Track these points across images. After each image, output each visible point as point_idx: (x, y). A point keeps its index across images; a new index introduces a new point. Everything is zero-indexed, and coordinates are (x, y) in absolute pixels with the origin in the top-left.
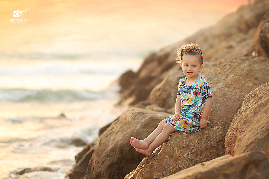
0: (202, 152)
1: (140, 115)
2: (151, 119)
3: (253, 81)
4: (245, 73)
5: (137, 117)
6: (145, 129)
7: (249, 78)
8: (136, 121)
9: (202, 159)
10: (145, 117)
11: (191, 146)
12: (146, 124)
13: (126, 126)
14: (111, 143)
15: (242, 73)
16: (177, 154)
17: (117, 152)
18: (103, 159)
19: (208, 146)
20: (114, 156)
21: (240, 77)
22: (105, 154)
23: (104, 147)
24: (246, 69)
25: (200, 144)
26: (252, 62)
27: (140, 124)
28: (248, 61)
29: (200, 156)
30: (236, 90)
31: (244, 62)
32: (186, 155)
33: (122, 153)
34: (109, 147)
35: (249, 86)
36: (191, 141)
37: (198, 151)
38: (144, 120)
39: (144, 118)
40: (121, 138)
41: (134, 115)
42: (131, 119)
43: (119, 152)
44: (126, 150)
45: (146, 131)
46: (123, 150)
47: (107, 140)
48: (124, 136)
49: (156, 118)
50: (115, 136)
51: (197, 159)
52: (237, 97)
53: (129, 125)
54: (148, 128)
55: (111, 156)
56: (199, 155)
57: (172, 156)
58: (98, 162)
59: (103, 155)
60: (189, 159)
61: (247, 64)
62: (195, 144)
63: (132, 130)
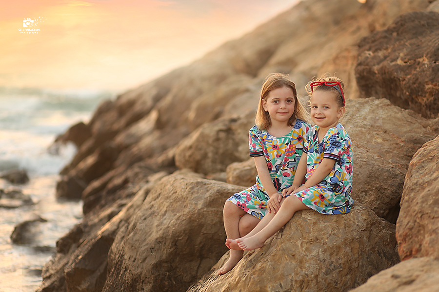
0: (339, 248)
1: (199, 186)
2: (218, 193)
3: (382, 135)
4: (368, 123)
5: (195, 189)
6: (211, 209)
7: (375, 131)
8: (195, 195)
9: (339, 259)
10: (208, 189)
11: (322, 238)
12: (212, 200)
13: (179, 203)
14: (155, 229)
15: (365, 123)
16: (301, 251)
17: (167, 244)
18: (144, 255)
19: (348, 238)
20: (162, 250)
21: (363, 129)
22: (147, 247)
23: (144, 236)
24: (369, 117)
25: (335, 235)
26: (374, 107)
27: (202, 201)
28: (369, 105)
29: (337, 255)
30: (359, 150)
31: (364, 106)
32: (314, 253)
33: (175, 245)
34: (151, 236)
35: (378, 143)
36: (321, 230)
37: (333, 246)
38: (208, 194)
39: (208, 191)
40: (172, 221)
41: (190, 187)
42: (185, 193)
43: (170, 244)
44: (182, 241)
45: (212, 211)
46: (177, 241)
47: (146, 225)
48: (178, 219)
49: (226, 191)
50: (160, 219)
51: (333, 260)
52: (364, 160)
53: (184, 202)
54: (214, 207)
55: (158, 250)
56: (335, 253)
57: (294, 256)
58: (135, 259)
59: (143, 249)
60: (319, 260)
61: (369, 110)
62: (327, 236)
63: (191, 209)
